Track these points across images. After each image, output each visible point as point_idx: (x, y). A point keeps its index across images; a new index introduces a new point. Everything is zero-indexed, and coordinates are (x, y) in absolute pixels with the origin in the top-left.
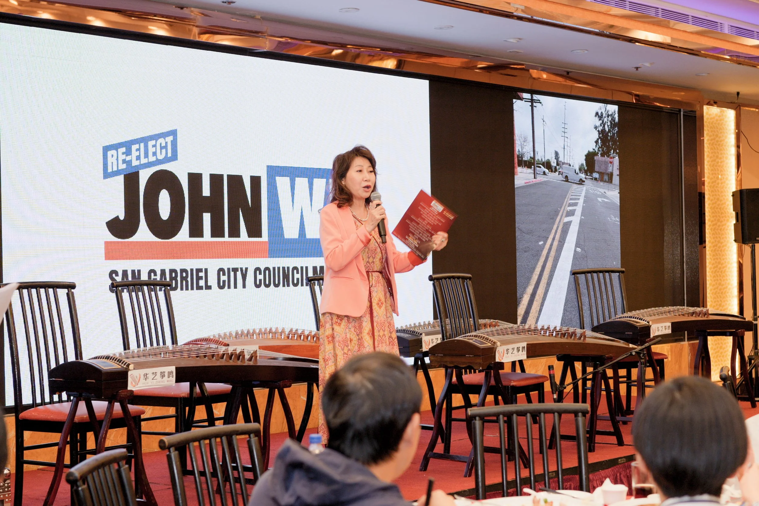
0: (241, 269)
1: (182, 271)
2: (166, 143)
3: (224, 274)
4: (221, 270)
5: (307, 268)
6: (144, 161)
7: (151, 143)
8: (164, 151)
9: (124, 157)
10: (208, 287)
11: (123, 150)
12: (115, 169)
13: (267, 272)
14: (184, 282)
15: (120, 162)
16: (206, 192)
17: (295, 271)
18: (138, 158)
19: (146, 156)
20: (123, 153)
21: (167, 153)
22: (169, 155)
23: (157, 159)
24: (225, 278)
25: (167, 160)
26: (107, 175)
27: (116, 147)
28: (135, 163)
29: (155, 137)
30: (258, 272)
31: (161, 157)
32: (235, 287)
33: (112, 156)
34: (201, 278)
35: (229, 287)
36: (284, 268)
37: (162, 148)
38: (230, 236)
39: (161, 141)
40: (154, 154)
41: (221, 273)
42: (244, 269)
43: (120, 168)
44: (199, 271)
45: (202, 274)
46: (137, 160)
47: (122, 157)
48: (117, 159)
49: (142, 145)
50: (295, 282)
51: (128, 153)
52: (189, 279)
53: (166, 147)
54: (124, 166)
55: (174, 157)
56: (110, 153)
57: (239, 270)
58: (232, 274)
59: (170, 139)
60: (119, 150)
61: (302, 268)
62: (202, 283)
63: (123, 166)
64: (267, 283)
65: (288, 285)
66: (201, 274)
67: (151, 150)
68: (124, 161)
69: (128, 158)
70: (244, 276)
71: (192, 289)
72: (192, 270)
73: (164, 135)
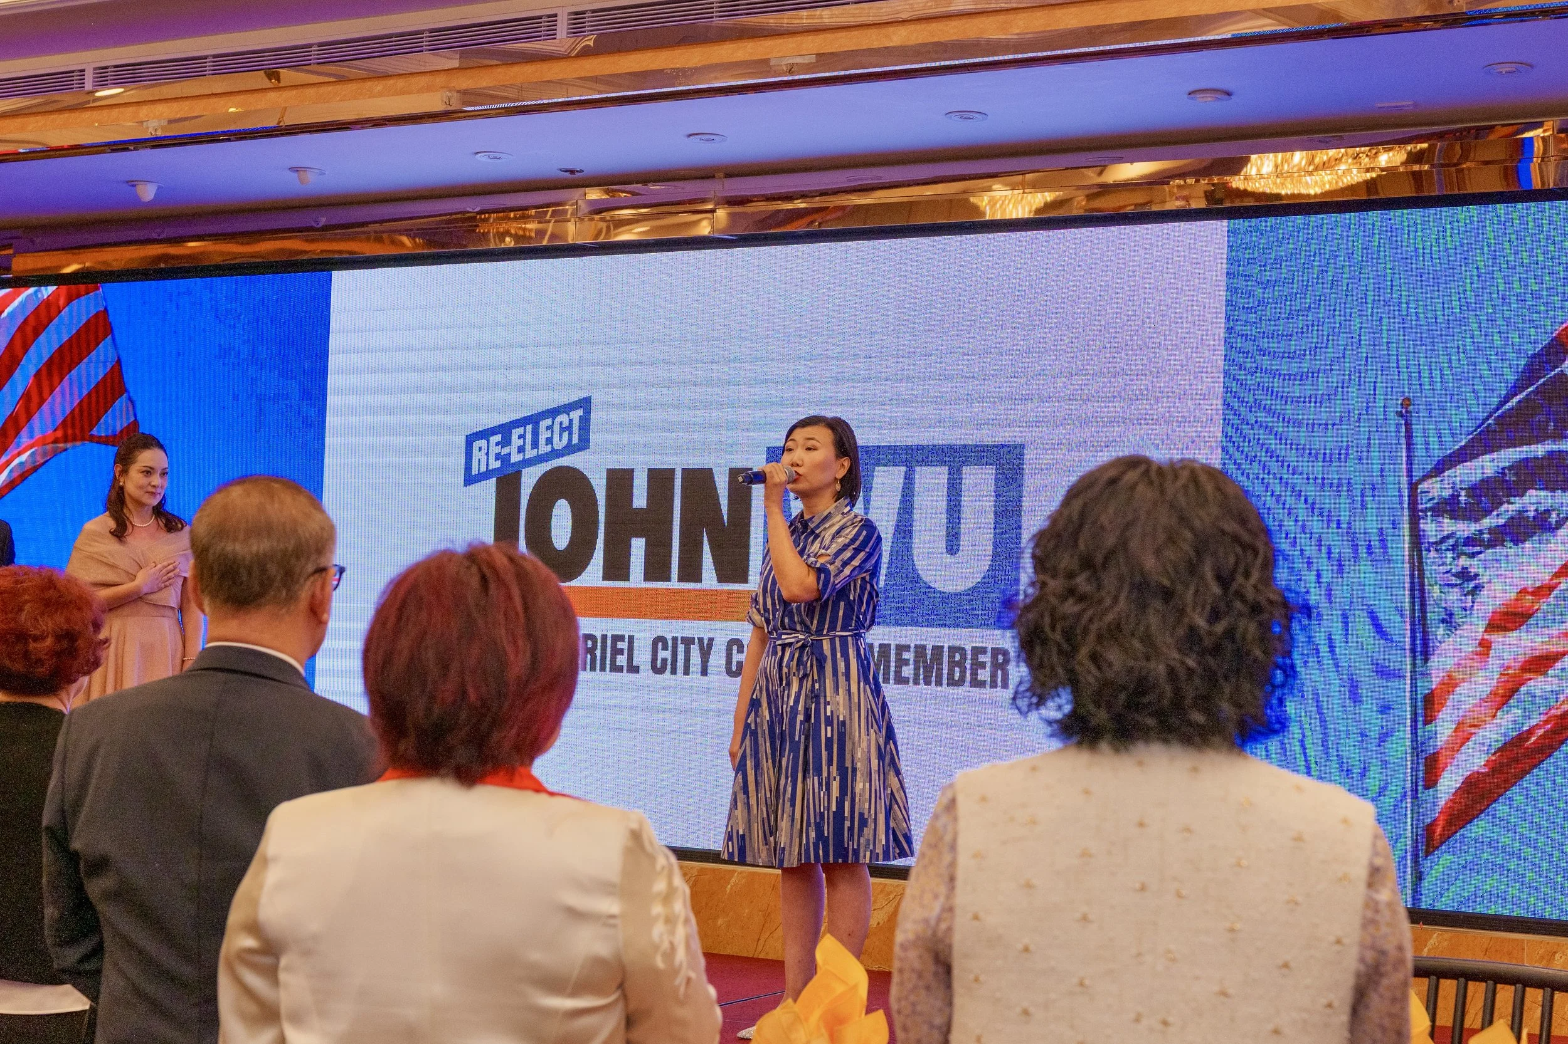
0: (701, 640)
1: (587, 637)
2: (571, 421)
3: (665, 648)
4: (660, 641)
6: (530, 453)
7: (544, 423)
8: (566, 435)
9: (498, 449)
10: (633, 669)
11: (499, 437)
12: (483, 469)
14: (589, 657)
15: (492, 455)
16: (640, 500)
18: (521, 449)
19: (535, 445)
20: (497, 444)
21: (570, 440)
22: (576, 440)
23: (553, 449)
24: (667, 654)
25: (570, 449)
26: (470, 480)
27: (485, 434)
28: (516, 458)
29: (553, 413)
30: (735, 648)
31: (558, 445)
32: (686, 672)
33: (480, 449)
34: (621, 651)
35: (674, 671)
37: (563, 429)
39: (563, 418)
40: (549, 441)
41: (660, 644)
42: (706, 641)
43: (490, 468)
44: (617, 638)
45: (623, 646)
46: (519, 452)
47: (495, 450)
48: (487, 454)
49: (529, 428)
51: (506, 442)
52: (598, 652)
53: (569, 428)
54: (498, 464)
55: (584, 444)
56: (476, 445)
57: (696, 641)
58: (681, 648)
59: (576, 415)
60: (491, 439)
62: (622, 660)
63: (495, 464)
66: (620, 645)
67: (544, 435)
68: (498, 456)
69: (506, 450)
70: (705, 654)
71: (603, 669)
72: (604, 637)
73: (568, 408)
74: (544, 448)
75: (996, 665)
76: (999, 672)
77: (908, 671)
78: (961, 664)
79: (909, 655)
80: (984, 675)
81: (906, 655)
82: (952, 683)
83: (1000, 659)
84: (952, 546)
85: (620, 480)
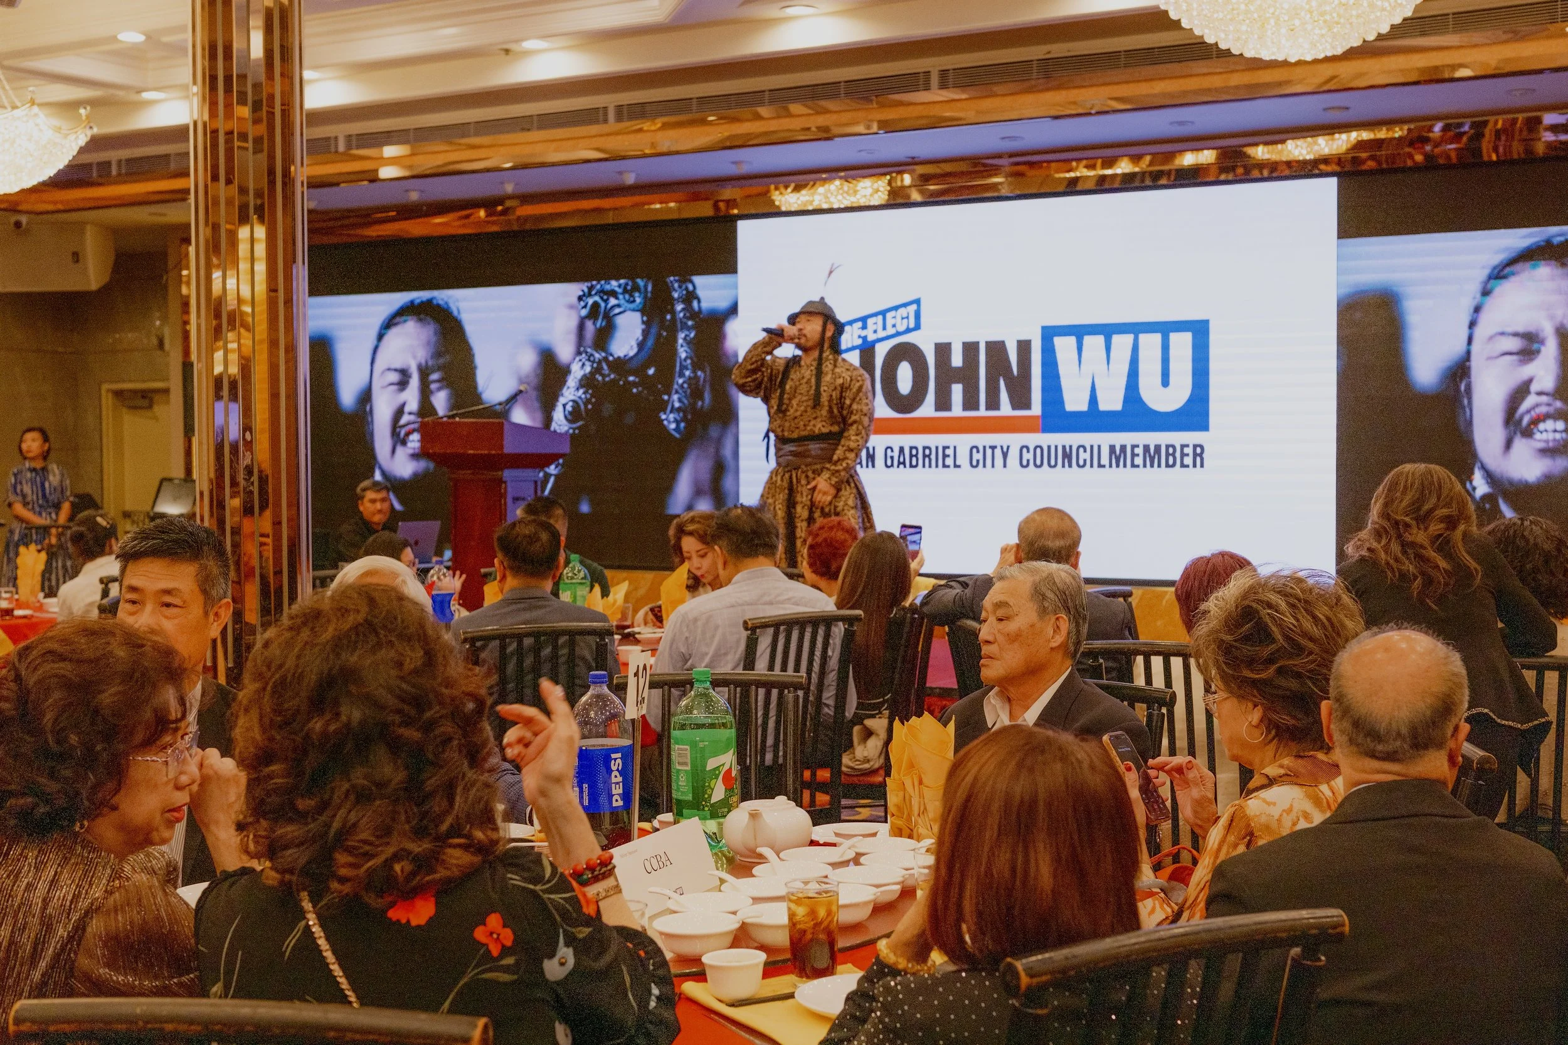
0: (1002, 447)
1: (924, 448)
2: (908, 313)
3: (978, 452)
4: (974, 448)
5: (1099, 447)
6: (881, 334)
7: (889, 315)
9: (860, 332)
10: (956, 466)
11: (860, 324)
12: (850, 346)
13: (1038, 450)
14: (927, 460)
15: (856, 336)
16: (957, 360)
17: (1081, 450)
18: (875, 332)
19: (884, 328)
20: (859, 329)
21: (908, 325)
22: (912, 325)
23: (897, 331)
24: (980, 456)
25: (908, 330)
27: (851, 323)
28: (871, 337)
29: (896, 308)
30: (1025, 451)
31: (901, 328)
32: (993, 466)
33: (847, 332)
34: (949, 456)
35: (984, 466)
36: (1064, 447)
37: (903, 318)
38: (988, 408)
39: (903, 312)
40: (894, 326)
41: (974, 450)
42: (1005, 447)
43: (854, 344)
44: (945, 448)
45: (950, 452)
47: (857, 333)
48: (852, 335)
49: (880, 317)
50: (1081, 463)
51: (864, 327)
52: (933, 457)
53: (907, 318)
54: (860, 341)
55: (917, 327)
56: (844, 330)
57: (999, 447)
58: (989, 452)
59: (911, 309)
60: (854, 325)
61: (1092, 447)
62: (949, 461)
63: (857, 342)
64: (1038, 462)
65: (1070, 466)
66: (948, 452)
67: (889, 322)
68: (860, 337)
69: (863, 333)
70: (1005, 455)
71: (937, 466)
72: (937, 448)
73: (905, 305)
74: (891, 331)
75: (1195, 455)
76: (1198, 459)
77: (1139, 461)
78: (1173, 455)
79: (1139, 451)
80: (1188, 460)
81: (1137, 451)
82: (1167, 466)
83: (1199, 450)
84: (1165, 383)
85: (943, 350)
